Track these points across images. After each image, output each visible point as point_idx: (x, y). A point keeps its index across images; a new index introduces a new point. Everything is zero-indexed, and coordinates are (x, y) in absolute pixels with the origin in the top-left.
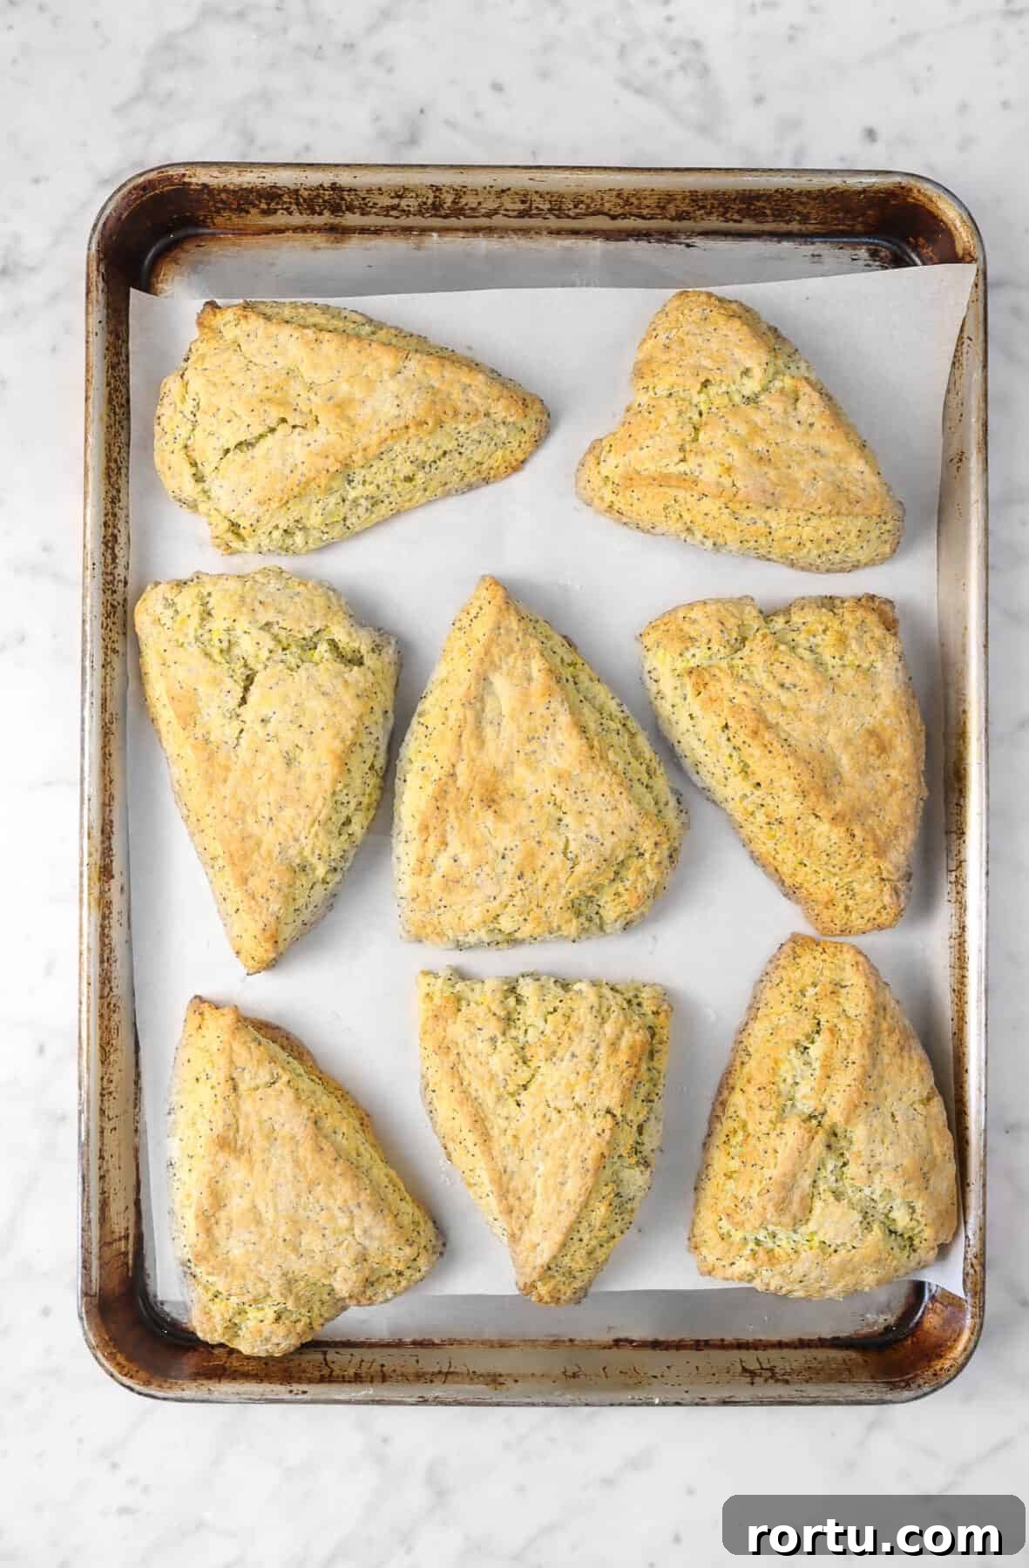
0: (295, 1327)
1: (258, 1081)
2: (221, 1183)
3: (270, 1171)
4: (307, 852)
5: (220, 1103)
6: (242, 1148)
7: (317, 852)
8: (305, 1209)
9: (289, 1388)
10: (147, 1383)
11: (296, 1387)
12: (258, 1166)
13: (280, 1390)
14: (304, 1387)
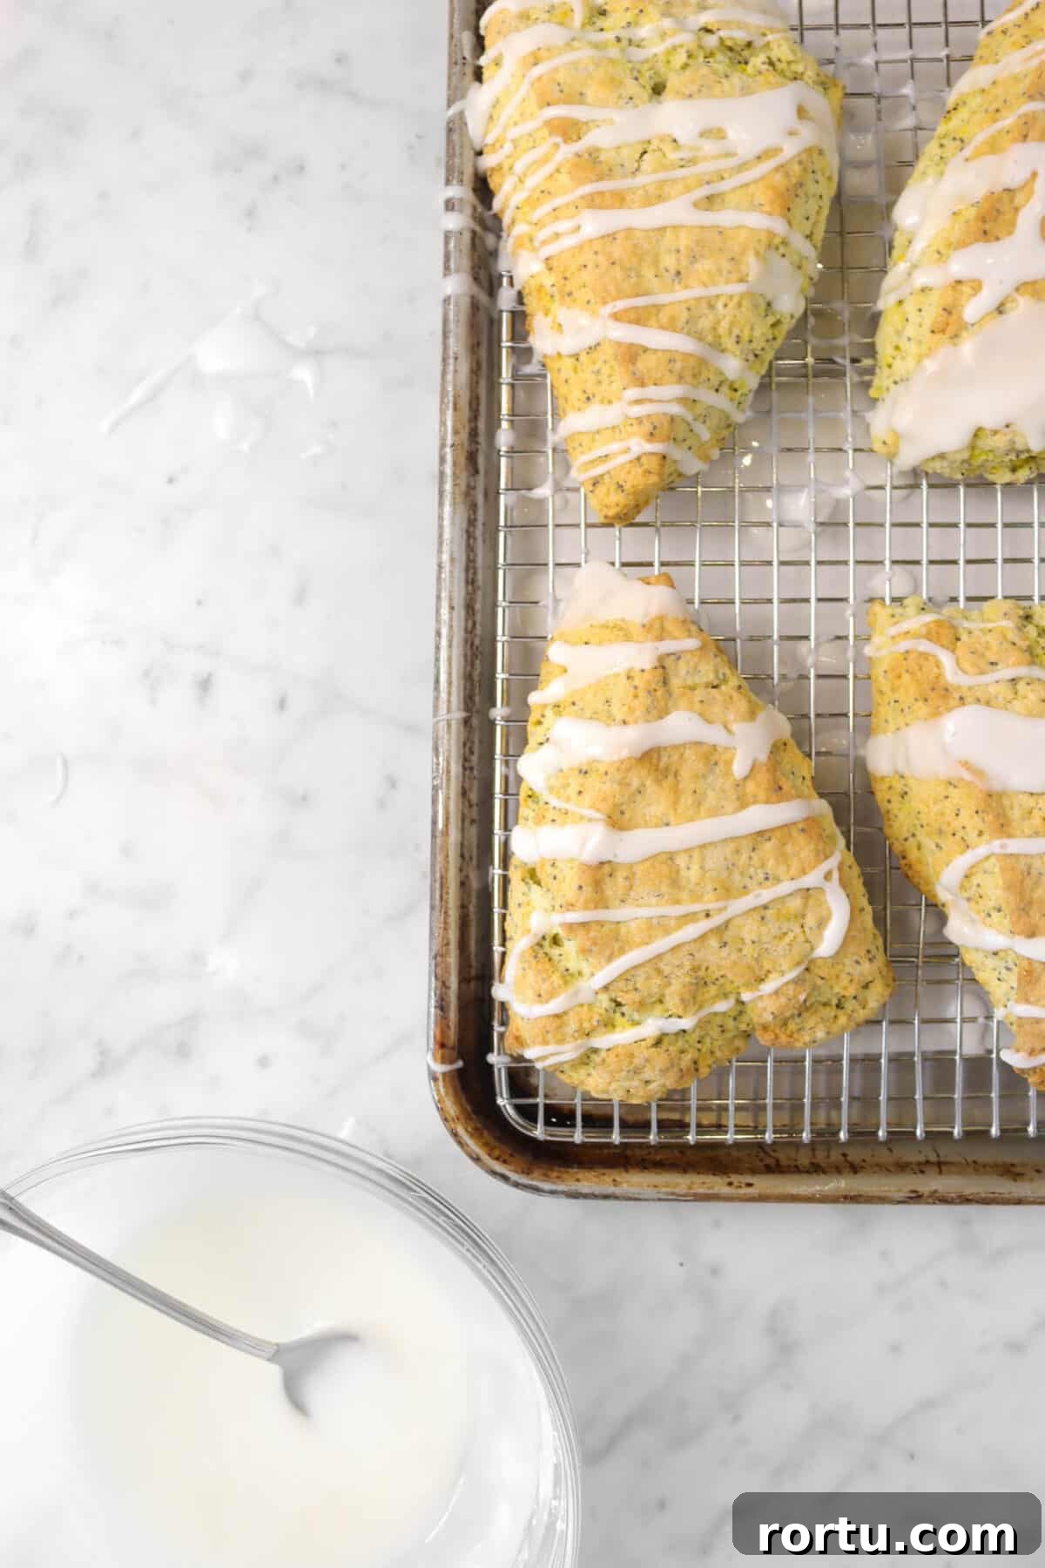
0: (680, 1059)
1: (697, 680)
2: (627, 816)
3: (702, 808)
4: (723, 328)
5: (641, 699)
6: (667, 769)
7: (736, 331)
8: (742, 874)
9: (728, 1180)
10: (527, 1172)
11: (735, 1178)
12: (687, 800)
13: (717, 1184)
14: (749, 1179)
